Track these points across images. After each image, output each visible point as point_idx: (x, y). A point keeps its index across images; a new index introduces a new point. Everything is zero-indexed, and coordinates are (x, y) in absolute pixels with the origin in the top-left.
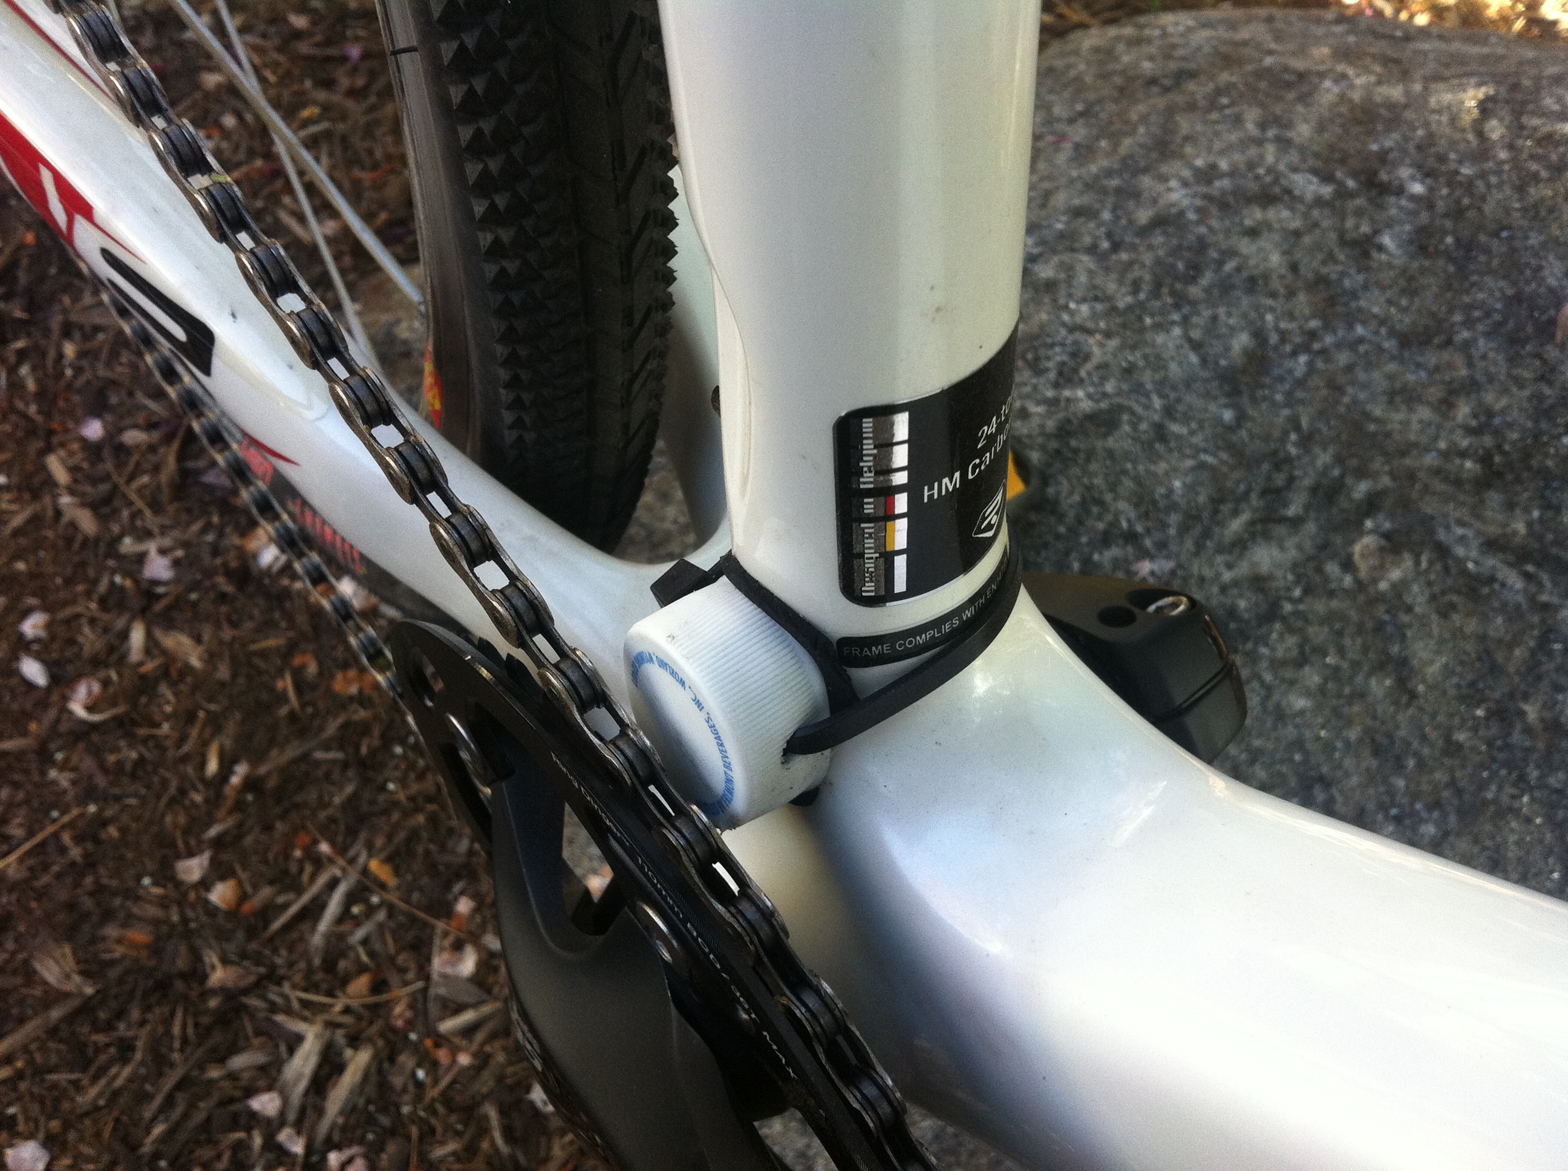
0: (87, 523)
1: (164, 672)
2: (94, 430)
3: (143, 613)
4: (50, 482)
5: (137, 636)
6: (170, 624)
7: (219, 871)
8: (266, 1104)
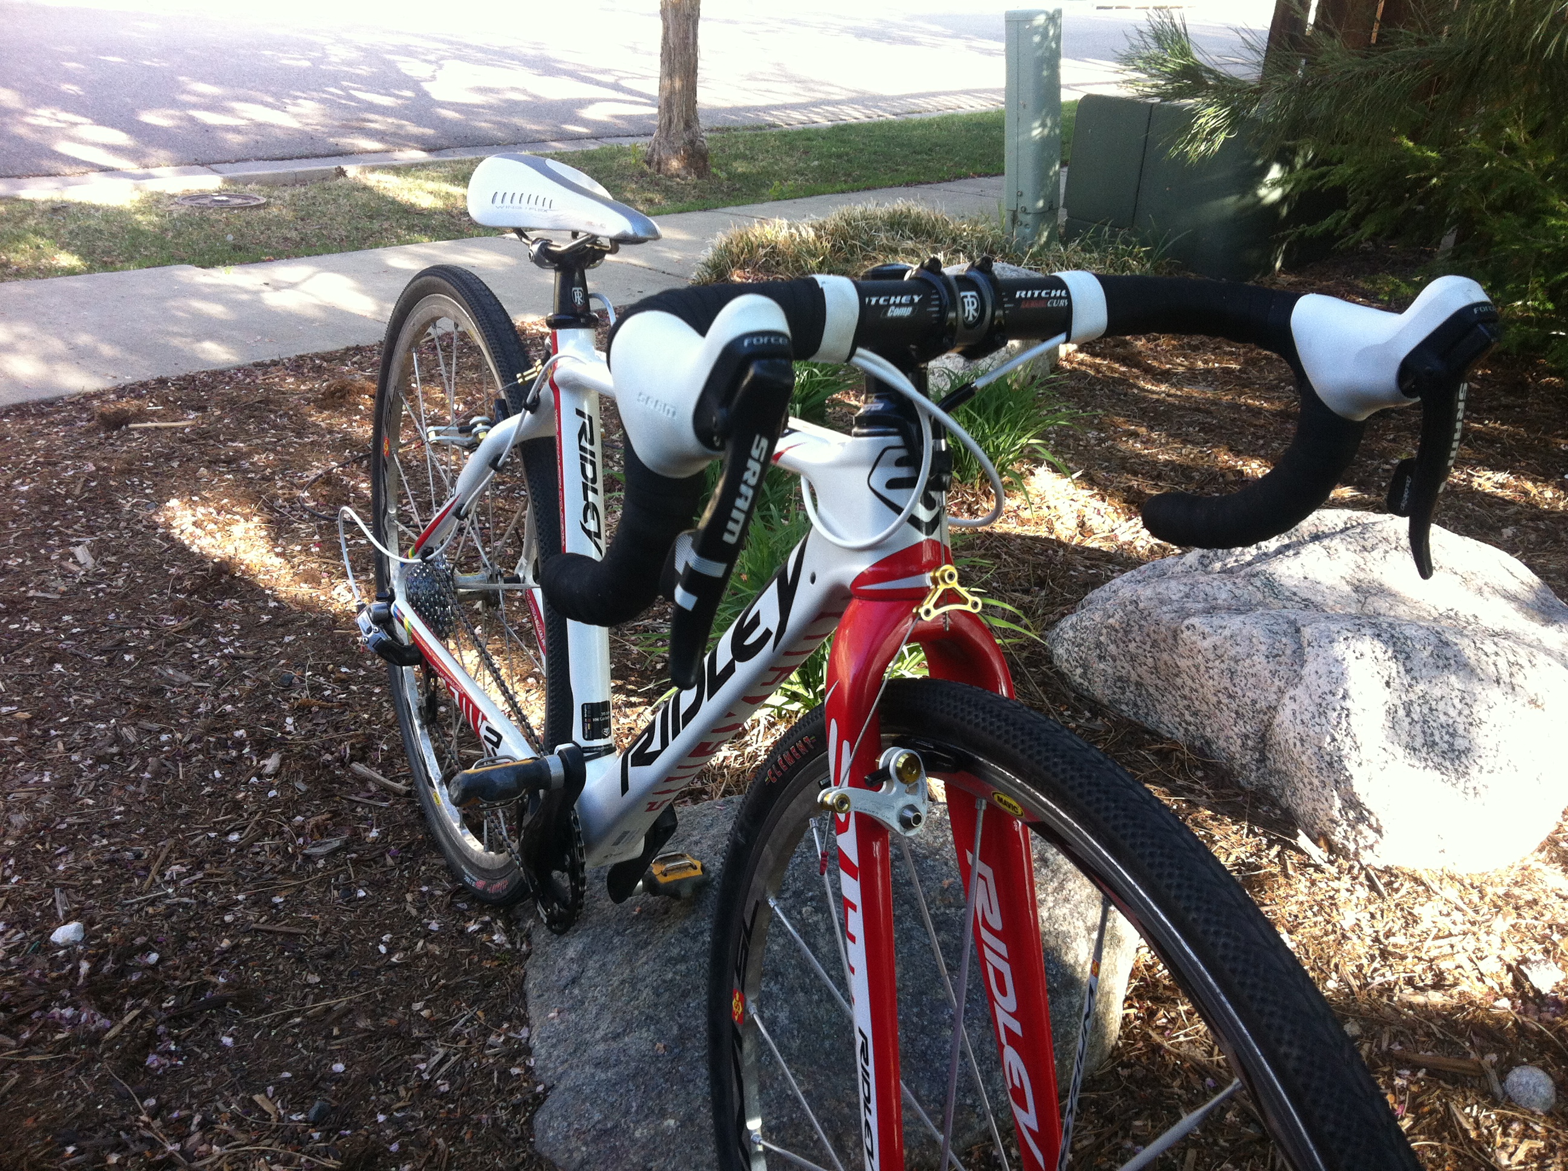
0: (414, 912)
1: (426, 954)
2: (425, 889)
3: (425, 937)
4: (405, 900)
5: (420, 944)
6: (432, 942)
7: (426, 1007)
8: (423, 1066)
